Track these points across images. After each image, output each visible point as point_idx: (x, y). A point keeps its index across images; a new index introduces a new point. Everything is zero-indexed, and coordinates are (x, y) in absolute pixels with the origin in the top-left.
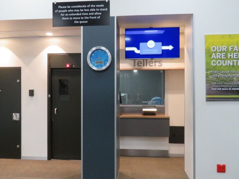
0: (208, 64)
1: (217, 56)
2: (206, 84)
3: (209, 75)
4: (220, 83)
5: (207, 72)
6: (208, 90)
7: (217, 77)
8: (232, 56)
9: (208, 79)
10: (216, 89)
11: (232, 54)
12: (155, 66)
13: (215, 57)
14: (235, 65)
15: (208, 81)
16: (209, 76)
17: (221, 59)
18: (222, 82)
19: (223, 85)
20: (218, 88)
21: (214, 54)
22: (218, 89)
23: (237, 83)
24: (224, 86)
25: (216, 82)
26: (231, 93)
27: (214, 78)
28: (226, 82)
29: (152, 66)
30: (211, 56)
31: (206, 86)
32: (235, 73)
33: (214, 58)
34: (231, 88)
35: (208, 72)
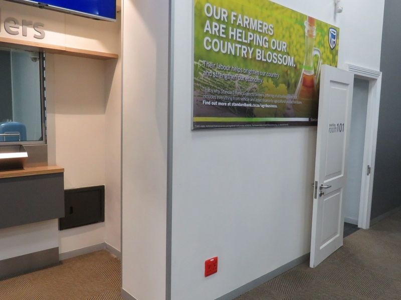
0: (198, 42)
1: (214, 29)
2: (195, 90)
3: (199, 71)
4: (216, 91)
5: (196, 63)
6: (197, 104)
7: (212, 77)
8: (234, 33)
9: (197, 79)
10: (209, 103)
11: (235, 29)
12: (24, 35)
13: (209, 29)
14: (238, 55)
15: (197, 84)
16: (200, 73)
17: (219, 38)
18: (219, 88)
19: (220, 94)
20: (213, 100)
21: (208, 22)
22: (213, 103)
23: (238, 93)
24: (221, 97)
25: (211, 87)
26: (231, 112)
27: (207, 78)
28: (224, 88)
29: (16, 34)
30: (203, 26)
31: (194, 96)
32: (237, 72)
33: (207, 31)
34: (232, 102)
35: (198, 63)
